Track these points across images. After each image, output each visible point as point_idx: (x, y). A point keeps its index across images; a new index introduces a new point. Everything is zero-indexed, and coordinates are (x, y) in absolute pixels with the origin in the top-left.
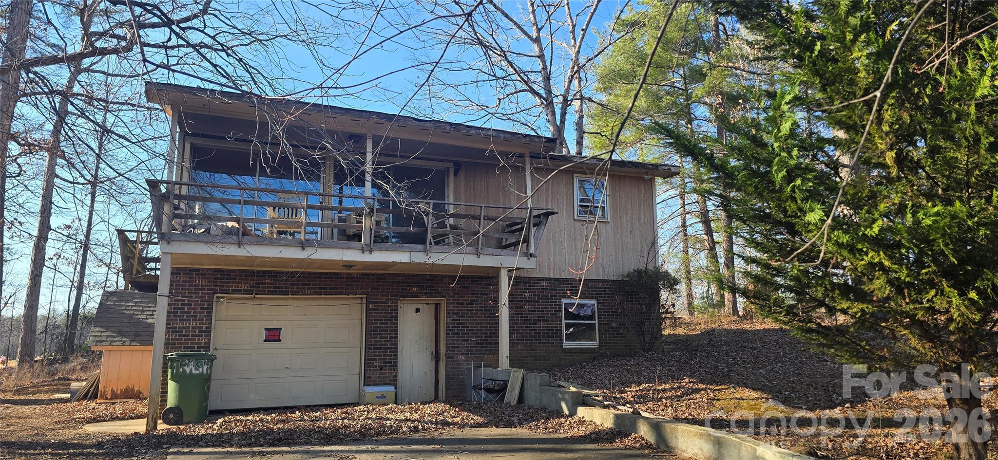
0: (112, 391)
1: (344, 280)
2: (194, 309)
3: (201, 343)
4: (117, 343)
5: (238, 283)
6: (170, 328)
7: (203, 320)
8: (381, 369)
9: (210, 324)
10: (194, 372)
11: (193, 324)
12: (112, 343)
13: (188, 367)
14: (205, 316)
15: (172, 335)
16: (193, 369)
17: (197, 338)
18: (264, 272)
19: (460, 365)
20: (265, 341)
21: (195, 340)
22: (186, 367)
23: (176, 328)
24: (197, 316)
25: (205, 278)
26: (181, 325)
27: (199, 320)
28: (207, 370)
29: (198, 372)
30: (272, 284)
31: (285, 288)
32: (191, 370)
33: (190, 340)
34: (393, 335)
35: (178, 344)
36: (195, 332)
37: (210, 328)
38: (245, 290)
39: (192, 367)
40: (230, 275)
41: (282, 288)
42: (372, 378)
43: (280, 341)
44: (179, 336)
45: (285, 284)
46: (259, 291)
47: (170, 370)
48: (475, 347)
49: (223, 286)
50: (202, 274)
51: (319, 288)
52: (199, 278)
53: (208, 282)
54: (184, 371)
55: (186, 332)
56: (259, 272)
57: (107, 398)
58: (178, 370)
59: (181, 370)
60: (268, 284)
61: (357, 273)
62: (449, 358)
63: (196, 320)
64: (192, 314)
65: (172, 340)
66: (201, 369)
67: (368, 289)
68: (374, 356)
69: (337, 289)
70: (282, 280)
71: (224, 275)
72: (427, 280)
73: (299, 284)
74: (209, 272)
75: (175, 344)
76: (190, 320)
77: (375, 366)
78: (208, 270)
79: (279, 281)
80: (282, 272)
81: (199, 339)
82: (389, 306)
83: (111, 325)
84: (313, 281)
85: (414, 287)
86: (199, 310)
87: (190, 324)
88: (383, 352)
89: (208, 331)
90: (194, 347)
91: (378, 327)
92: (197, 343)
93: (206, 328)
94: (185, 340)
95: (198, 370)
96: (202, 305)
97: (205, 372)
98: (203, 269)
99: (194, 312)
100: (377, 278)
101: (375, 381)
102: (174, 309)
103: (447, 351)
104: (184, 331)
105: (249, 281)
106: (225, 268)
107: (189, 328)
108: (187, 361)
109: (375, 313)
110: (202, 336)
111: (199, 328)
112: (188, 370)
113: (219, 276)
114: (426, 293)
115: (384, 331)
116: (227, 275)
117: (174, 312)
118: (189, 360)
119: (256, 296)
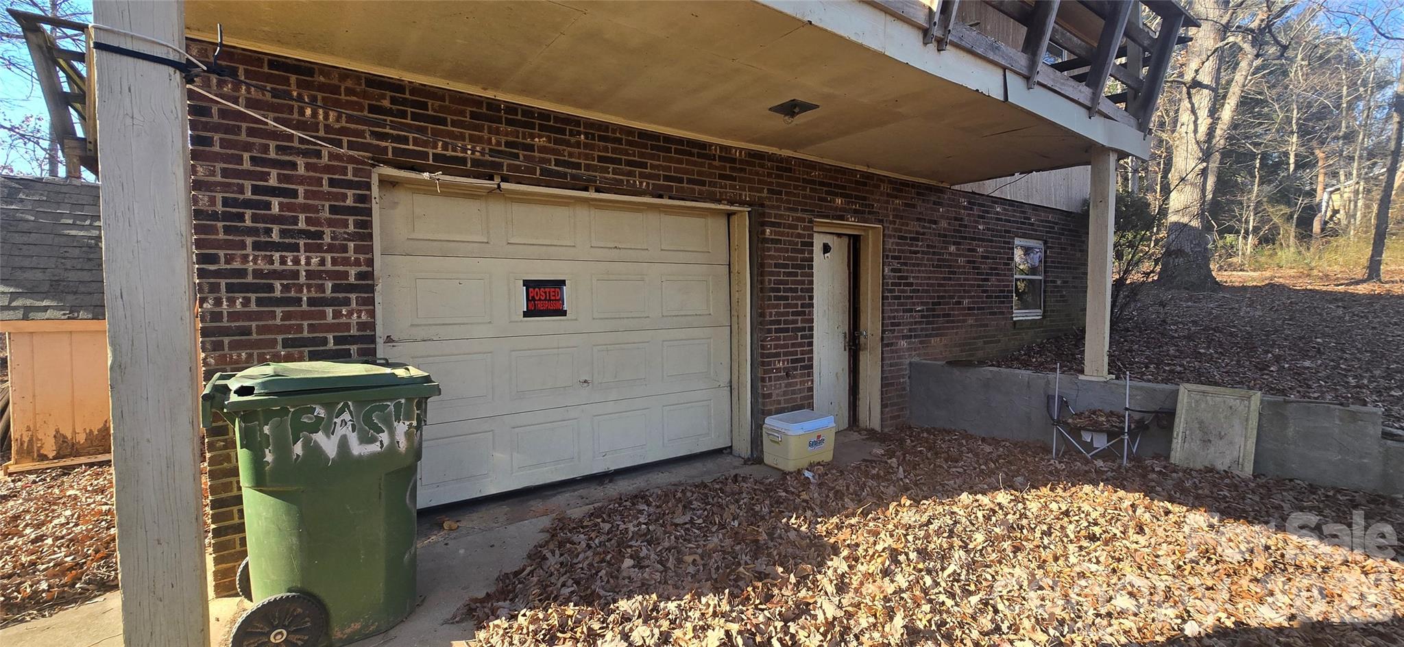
0: (58, 436)
1: (716, 163)
2: (305, 208)
3: (347, 326)
4: (49, 313)
5: (451, 135)
6: (219, 274)
7: (344, 249)
8: (788, 375)
9: (370, 262)
10: (357, 449)
11: (306, 261)
12: (31, 315)
13: (329, 432)
14: (353, 237)
15: (232, 301)
16: (353, 439)
17: (329, 311)
18: (528, 112)
19: (899, 357)
20: (526, 314)
21: (323, 315)
22: (319, 437)
23: (242, 273)
24: (319, 235)
25: (338, 104)
26: (261, 264)
27: (331, 249)
28: (408, 435)
29: (375, 448)
30: (553, 152)
31: (588, 167)
32: (343, 443)
33: (304, 315)
34: (807, 301)
35: (261, 330)
36: (321, 288)
37: (368, 275)
38: (476, 163)
39: (347, 431)
40: (424, 106)
41: (578, 166)
42: (774, 398)
43: (564, 313)
44: (260, 302)
45: (587, 157)
46: (517, 169)
47: (243, 456)
48: (920, 323)
49: (405, 140)
50: (322, 88)
51: (667, 178)
52: (313, 100)
53: (350, 119)
54: (314, 451)
55: (286, 288)
56: (512, 108)
57: (43, 458)
58: (283, 450)
59: (298, 449)
60: (542, 149)
61: (741, 150)
62: (887, 345)
63: (318, 249)
64: (302, 225)
65: (233, 316)
66: (384, 437)
67: (761, 191)
68: (776, 347)
69: (703, 183)
70: (578, 144)
71: (404, 102)
72: (857, 182)
73: (619, 162)
74: (350, 83)
75: (246, 331)
76: (295, 248)
77: (779, 370)
78: (346, 74)
79: (568, 144)
80: (576, 121)
81: (337, 315)
82: (799, 236)
83: (26, 263)
84: (652, 157)
85: (836, 195)
86: (326, 214)
87: (296, 261)
88: (790, 338)
89: (366, 285)
90: (324, 341)
91: (781, 282)
92: (330, 328)
93: (360, 276)
94: (286, 316)
95: (373, 440)
96: (335, 197)
97: (403, 445)
98: (326, 70)
99: (309, 221)
100: (778, 168)
101: (779, 402)
102: (226, 202)
103: (883, 332)
104: (278, 285)
105: (485, 135)
106: (408, 77)
107: (296, 275)
108: (320, 411)
109: (777, 250)
110: (347, 302)
111: (332, 275)
112: (329, 446)
113: (386, 103)
114: (856, 211)
115: (791, 290)
116: (415, 104)
117: (226, 217)
118: (329, 406)
119: (504, 185)
